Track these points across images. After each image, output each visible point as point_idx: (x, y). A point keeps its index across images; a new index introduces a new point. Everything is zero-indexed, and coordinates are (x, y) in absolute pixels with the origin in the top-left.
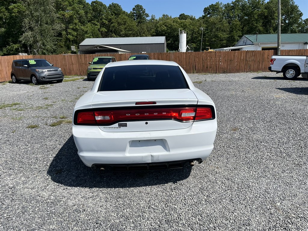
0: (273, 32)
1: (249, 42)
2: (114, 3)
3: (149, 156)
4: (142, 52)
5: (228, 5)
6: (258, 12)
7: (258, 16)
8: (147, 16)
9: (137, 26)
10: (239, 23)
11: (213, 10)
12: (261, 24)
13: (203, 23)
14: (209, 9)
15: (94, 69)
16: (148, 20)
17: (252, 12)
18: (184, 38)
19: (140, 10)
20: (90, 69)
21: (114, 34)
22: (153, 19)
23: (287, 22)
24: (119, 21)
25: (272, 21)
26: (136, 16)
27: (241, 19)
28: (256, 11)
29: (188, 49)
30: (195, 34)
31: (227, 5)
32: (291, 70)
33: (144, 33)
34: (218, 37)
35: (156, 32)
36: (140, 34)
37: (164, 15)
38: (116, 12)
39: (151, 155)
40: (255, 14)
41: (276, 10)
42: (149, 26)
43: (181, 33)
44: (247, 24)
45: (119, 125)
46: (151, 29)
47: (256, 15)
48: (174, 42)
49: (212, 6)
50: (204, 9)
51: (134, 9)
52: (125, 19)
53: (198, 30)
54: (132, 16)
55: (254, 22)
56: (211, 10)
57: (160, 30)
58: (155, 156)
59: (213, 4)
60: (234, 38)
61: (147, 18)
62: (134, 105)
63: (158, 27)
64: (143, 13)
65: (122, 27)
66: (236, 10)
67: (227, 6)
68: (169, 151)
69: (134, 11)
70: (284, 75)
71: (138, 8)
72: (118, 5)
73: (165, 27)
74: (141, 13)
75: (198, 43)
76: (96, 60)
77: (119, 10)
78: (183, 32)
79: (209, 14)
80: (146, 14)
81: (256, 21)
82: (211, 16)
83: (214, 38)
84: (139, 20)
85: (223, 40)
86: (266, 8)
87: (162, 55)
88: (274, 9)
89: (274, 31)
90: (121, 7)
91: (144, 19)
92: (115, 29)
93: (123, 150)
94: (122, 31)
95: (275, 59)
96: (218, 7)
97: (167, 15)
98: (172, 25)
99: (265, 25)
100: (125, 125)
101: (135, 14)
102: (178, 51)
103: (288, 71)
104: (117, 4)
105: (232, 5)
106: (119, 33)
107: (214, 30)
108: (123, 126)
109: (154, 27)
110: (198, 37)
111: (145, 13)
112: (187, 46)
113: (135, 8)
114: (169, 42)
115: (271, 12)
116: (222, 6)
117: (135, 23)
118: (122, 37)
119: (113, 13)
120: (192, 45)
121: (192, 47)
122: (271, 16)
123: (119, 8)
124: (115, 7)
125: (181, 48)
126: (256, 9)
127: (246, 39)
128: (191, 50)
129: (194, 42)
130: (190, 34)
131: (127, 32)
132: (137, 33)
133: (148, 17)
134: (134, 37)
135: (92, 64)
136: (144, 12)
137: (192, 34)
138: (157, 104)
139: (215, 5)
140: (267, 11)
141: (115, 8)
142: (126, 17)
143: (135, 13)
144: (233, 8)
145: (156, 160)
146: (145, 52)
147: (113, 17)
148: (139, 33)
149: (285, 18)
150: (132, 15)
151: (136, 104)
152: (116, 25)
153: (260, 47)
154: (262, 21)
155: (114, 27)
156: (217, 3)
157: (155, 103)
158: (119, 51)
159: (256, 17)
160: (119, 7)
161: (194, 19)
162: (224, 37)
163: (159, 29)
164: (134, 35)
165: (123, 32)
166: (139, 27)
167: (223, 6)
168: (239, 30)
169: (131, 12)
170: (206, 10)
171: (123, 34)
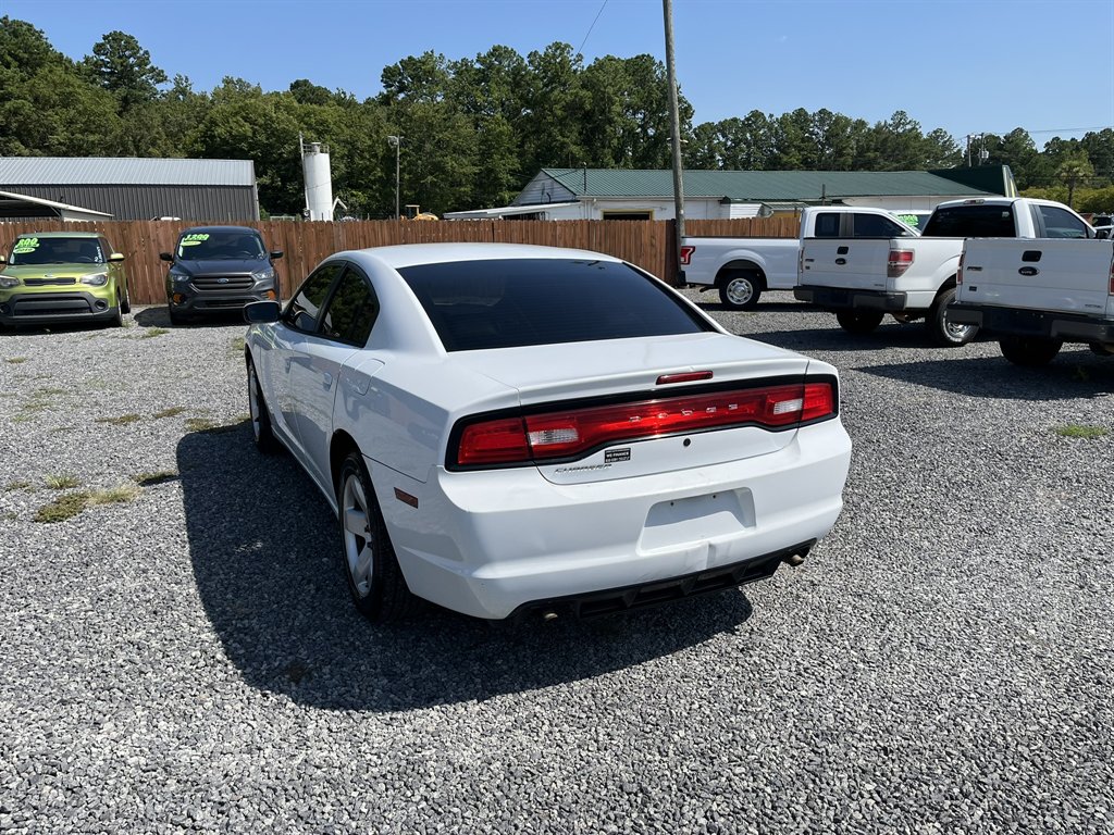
0: (612, 162)
1: (559, 192)
2: (10, 19)
3: (704, 547)
4: (163, 219)
5: (466, 65)
6: (564, 96)
7: (564, 108)
8: (160, 77)
9: (120, 114)
10: (506, 128)
11: (416, 78)
12: (574, 136)
13: (388, 120)
14: (400, 74)
15: (29, 282)
16: (163, 95)
17: (545, 95)
18: (320, 168)
19: (127, 53)
20: (11, 286)
21: (18, 143)
22: (183, 92)
23: (651, 132)
24: (44, 90)
25: (609, 129)
26: (112, 73)
27: (512, 114)
28: (556, 92)
29: (338, 211)
30: (363, 158)
31: (462, 65)
32: (741, 282)
33: (153, 144)
34: (443, 171)
35: (204, 142)
36: (137, 148)
37: (228, 81)
38: (21, 53)
39: (710, 546)
40: (556, 102)
41: (615, 94)
42: (172, 118)
43: (310, 150)
44: (534, 133)
45: (606, 458)
46: (182, 129)
47: (558, 107)
48: (285, 180)
49: (409, 63)
50: (384, 70)
51: (98, 49)
52: (68, 85)
53: (369, 143)
54: (95, 76)
55: (555, 131)
56: (410, 76)
57: (227, 136)
58: (719, 545)
59: (415, 57)
60: (496, 178)
61: (158, 87)
62: (653, 386)
63: (213, 122)
64: (139, 66)
65: (53, 117)
66: (494, 85)
67: (462, 69)
68: (755, 525)
69: (103, 57)
70: (723, 295)
71: (117, 44)
72: (29, 30)
73: (247, 126)
74: (132, 66)
75: (376, 191)
76: (28, 245)
77: (37, 47)
78: (318, 149)
79: (402, 89)
80: (153, 69)
81: (560, 124)
82: (411, 99)
83: (432, 174)
84: (122, 91)
85: (460, 184)
86: (584, 86)
87: (301, 230)
88: (610, 90)
89: (617, 162)
90: (44, 36)
91: (145, 89)
92: (22, 124)
93: (631, 539)
94: (53, 131)
95: (694, 248)
96: (433, 68)
97: (240, 80)
98: (271, 117)
99: (587, 140)
100: (626, 455)
101: (106, 67)
102: (304, 217)
103: (734, 284)
104: (26, 24)
105: (477, 66)
106: (44, 139)
107: (428, 147)
108: (618, 459)
109: (194, 123)
110: (374, 169)
111: (148, 67)
112: (337, 199)
113: (103, 44)
114: (266, 180)
115: (602, 99)
116: (443, 66)
117: (110, 104)
118: (54, 156)
119: (9, 58)
120: (352, 195)
121: (352, 205)
122: (602, 112)
123: (37, 39)
124: (15, 34)
125: (313, 205)
126: (556, 87)
127: (550, 181)
128: (351, 213)
129: (357, 187)
130: (342, 158)
131: (79, 136)
132: (123, 144)
133: (162, 81)
134: (108, 155)
135: (12, 261)
136: (143, 61)
137: (350, 156)
138: (715, 379)
139: (420, 61)
140: (589, 94)
141: (17, 37)
142: (71, 78)
143: (105, 64)
144: (483, 77)
145: (720, 561)
146: (176, 219)
147: (10, 72)
148: (134, 142)
149: (643, 120)
150: (94, 72)
151: (657, 384)
152: (28, 107)
153: (596, 209)
154: (576, 127)
155: (16, 112)
156: (429, 56)
157: (708, 375)
158: (64, 209)
159: (559, 113)
160: (39, 35)
161: (351, 104)
162: (464, 174)
163: (220, 130)
164: (110, 150)
165: (61, 136)
166: (132, 121)
167: (448, 67)
168: (511, 153)
169: (87, 60)
170: (389, 75)
171: (60, 144)
